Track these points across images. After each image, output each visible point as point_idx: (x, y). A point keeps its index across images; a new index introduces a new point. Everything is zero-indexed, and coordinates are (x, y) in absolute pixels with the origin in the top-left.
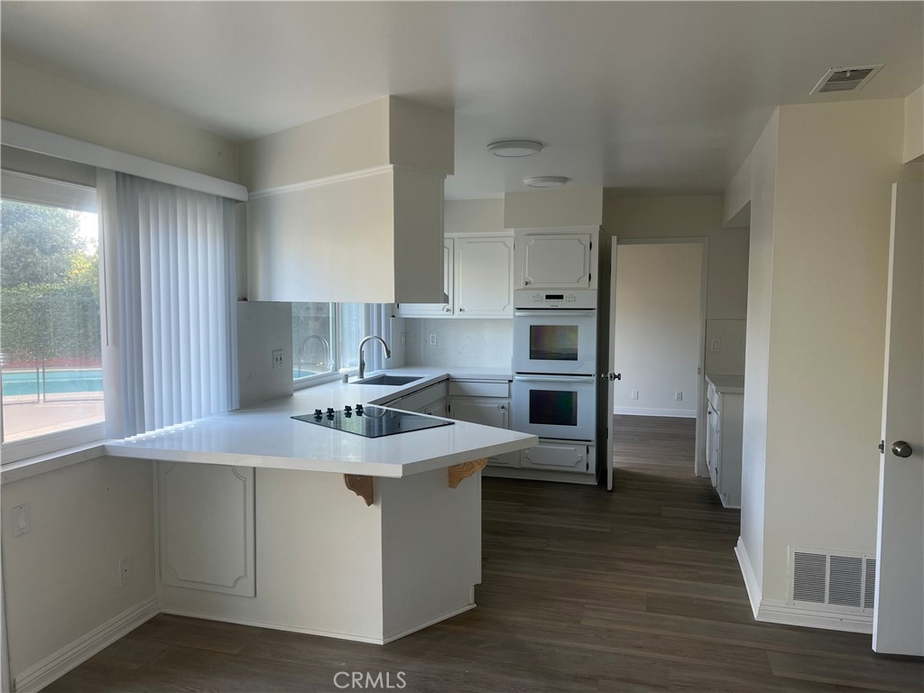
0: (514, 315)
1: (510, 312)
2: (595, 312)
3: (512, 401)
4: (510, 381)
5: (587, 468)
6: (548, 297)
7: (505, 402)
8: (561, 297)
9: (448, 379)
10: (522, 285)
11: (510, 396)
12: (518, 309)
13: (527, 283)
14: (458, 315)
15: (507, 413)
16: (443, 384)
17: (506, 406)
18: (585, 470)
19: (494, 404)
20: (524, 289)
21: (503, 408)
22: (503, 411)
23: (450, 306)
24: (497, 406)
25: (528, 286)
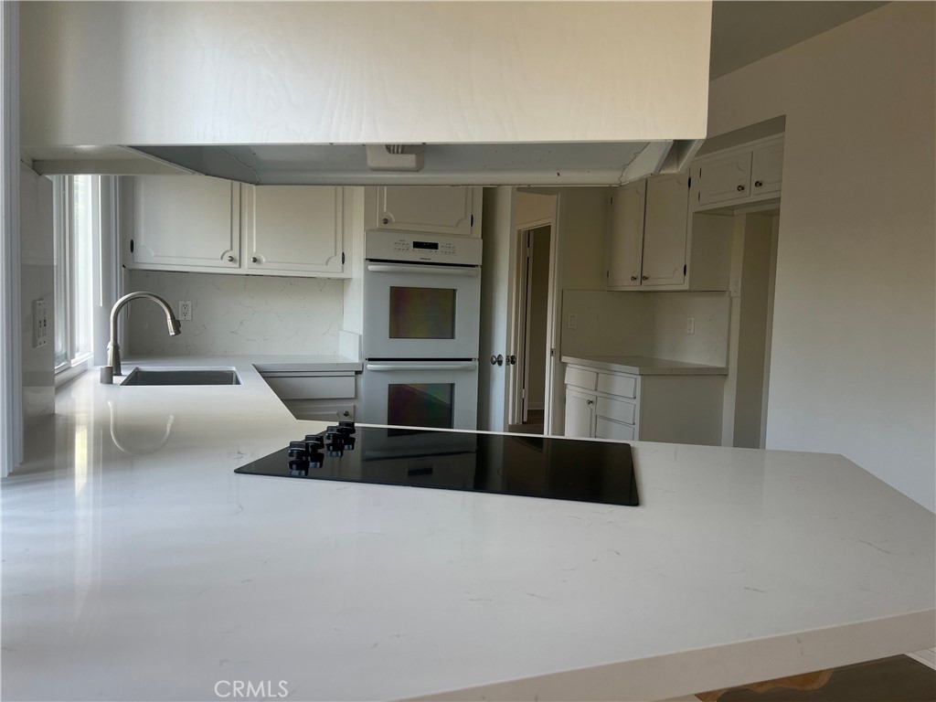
0: (365, 270)
1: (359, 266)
2: (479, 270)
3: (360, 404)
4: (358, 373)
6: (417, 245)
8: (434, 246)
10: (377, 224)
11: (356, 397)
12: (371, 260)
13: (386, 221)
17: (351, 412)
19: (332, 409)
20: (380, 230)
21: (345, 414)
23: (235, 253)
24: (336, 412)
25: (387, 226)
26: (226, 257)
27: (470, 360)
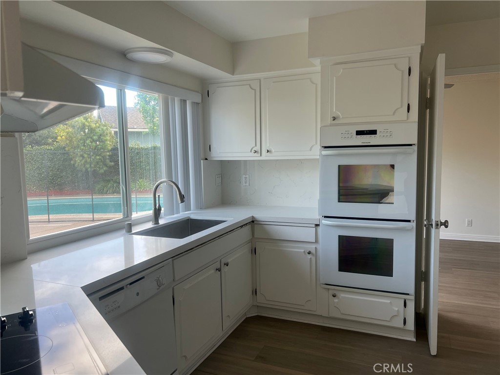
0: (321, 155)
1: (317, 152)
2: (415, 148)
3: (319, 247)
4: (317, 225)
5: (405, 323)
6: (359, 133)
7: (312, 248)
8: (374, 132)
9: (253, 222)
10: (329, 121)
11: (317, 241)
12: (326, 147)
13: (334, 119)
14: (265, 156)
15: (314, 259)
16: (248, 227)
17: (313, 251)
18: (401, 325)
19: (300, 249)
20: (331, 125)
21: (309, 253)
22: (309, 256)
23: (258, 148)
24: (303, 251)
25: (336, 122)
26: (253, 151)
27: (409, 221)
